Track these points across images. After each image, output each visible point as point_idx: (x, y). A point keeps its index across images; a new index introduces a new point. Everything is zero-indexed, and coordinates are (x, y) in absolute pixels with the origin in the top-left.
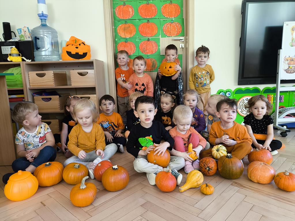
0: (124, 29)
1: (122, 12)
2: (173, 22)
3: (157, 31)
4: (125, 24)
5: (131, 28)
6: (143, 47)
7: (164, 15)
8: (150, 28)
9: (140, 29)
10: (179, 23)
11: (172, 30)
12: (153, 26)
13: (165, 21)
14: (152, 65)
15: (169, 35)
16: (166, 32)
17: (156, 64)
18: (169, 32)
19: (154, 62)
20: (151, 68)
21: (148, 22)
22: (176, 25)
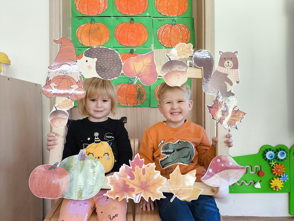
0: (89, 33)
2: (176, 24)
4: (91, 23)
5: (101, 31)
7: (159, 11)
8: (134, 32)
9: (116, 33)
10: (185, 26)
11: (174, 36)
12: (141, 29)
13: (161, 20)
14: (137, 95)
15: (168, 45)
16: (163, 40)
17: (144, 94)
18: (168, 40)
19: (142, 90)
20: (135, 100)
21: (131, 21)
22: (180, 28)
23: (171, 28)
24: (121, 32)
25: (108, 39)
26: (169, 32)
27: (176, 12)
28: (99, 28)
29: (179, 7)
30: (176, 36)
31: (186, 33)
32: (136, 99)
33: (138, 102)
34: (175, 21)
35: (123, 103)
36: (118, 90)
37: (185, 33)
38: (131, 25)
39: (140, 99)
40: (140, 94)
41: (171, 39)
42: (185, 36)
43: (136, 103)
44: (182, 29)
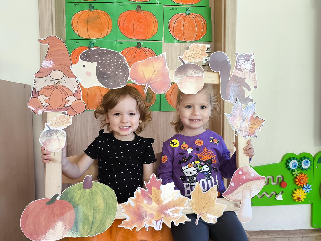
0: (88, 22)
2: (190, 14)
3: (156, 29)
4: (89, 10)
5: (102, 20)
8: (141, 22)
9: (120, 23)
10: (201, 16)
11: (188, 29)
12: (149, 19)
14: (145, 98)
15: (181, 38)
16: (175, 32)
17: (153, 95)
18: (181, 33)
21: (138, 9)
22: (195, 18)
23: (185, 19)
24: (126, 22)
25: (110, 30)
26: (182, 23)
30: (191, 28)
37: (201, 25)
38: (138, 13)
39: (148, 101)
40: (149, 96)
41: (184, 32)
42: (201, 29)
44: (197, 20)
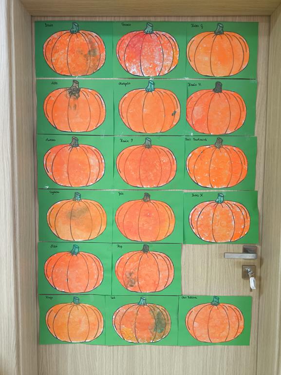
0: (71, 216)
1: (66, 166)
2: (223, 202)
3: (172, 225)
5: (93, 214)
6: (127, 270)
7: (194, 179)
8: (150, 217)
9: (119, 217)
10: (241, 205)
11: (219, 223)
12: (162, 212)
13: (196, 195)
14: (154, 325)
15: (209, 237)
16: (199, 229)
17: (167, 322)
18: (209, 229)
19: (163, 316)
20: (152, 333)
21: (145, 198)
22: (232, 208)
23: (215, 209)
24: (127, 216)
25: (103, 227)
26: (211, 215)
27: (225, 180)
28: (88, 209)
29: (231, 170)
30: (225, 223)
31: (242, 217)
32: (152, 331)
33: (157, 337)
34: (223, 197)
35: (130, 337)
36: (121, 316)
37: (240, 217)
38: (145, 204)
39: (159, 331)
40: (161, 323)
41: (214, 228)
42: (241, 224)
43: (153, 338)
44: (234, 210)
